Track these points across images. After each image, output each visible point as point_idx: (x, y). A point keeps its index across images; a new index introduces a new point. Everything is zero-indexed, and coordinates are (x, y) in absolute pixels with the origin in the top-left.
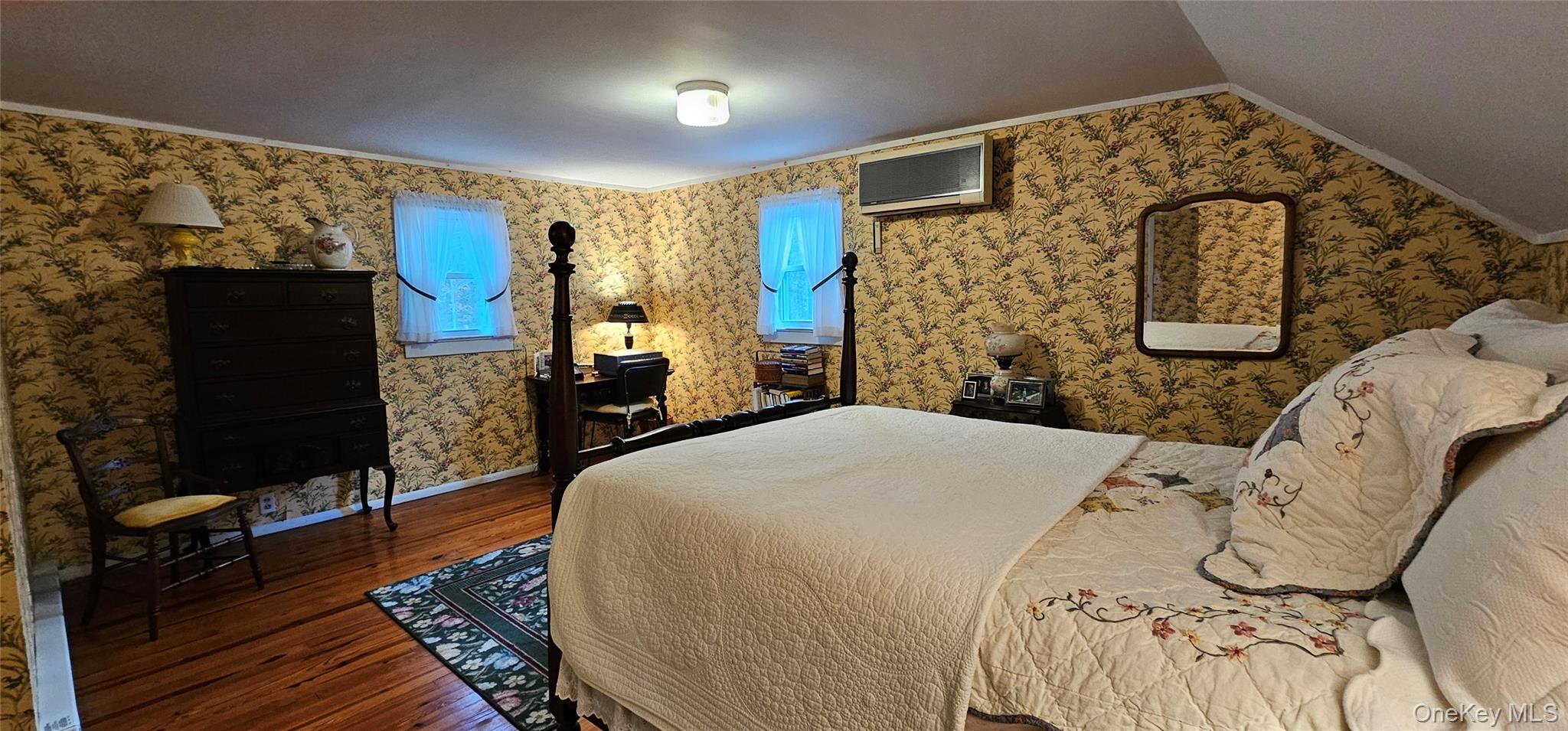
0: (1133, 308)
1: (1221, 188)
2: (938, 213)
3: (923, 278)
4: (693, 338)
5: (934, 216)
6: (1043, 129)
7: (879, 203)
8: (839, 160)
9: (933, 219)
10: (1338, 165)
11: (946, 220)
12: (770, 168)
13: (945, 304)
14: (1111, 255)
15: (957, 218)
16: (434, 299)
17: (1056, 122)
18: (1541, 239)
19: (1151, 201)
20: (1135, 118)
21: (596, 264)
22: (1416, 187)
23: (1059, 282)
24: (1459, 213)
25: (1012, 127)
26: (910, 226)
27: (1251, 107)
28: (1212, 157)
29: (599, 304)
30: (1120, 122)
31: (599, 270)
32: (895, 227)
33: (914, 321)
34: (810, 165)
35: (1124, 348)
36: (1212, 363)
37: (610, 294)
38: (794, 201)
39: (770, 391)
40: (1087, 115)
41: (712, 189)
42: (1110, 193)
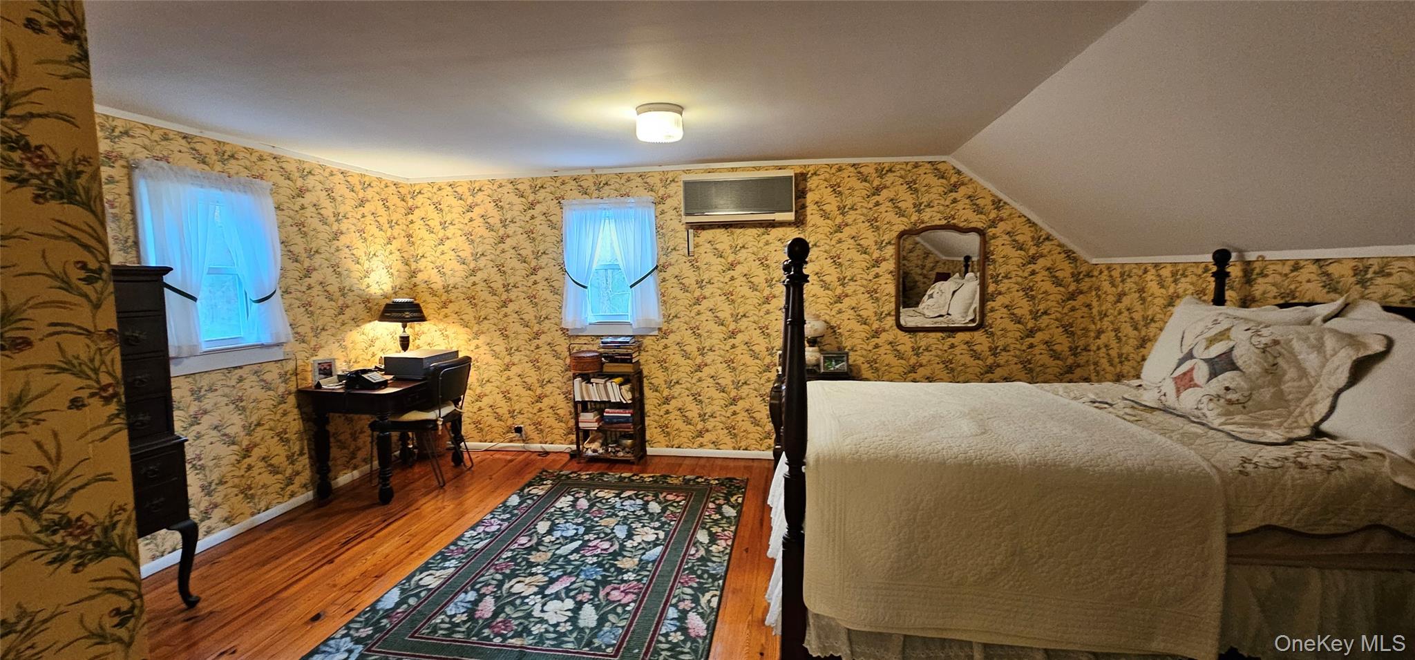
0: (893, 300)
1: (944, 222)
3: (733, 277)
4: (477, 335)
5: (741, 228)
6: (828, 170)
7: (702, 214)
8: (650, 174)
9: (741, 231)
10: (1004, 213)
11: (754, 231)
12: (575, 174)
14: (877, 263)
15: (762, 230)
16: (194, 299)
17: (837, 166)
18: (1094, 261)
19: (902, 228)
20: (890, 170)
21: (363, 259)
22: (1041, 229)
23: (842, 281)
24: (1060, 245)
25: (805, 166)
26: (720, 234)
27: (959, 172)
28: (938, 201)
29: (367, 301)
30: (881, 172)
31: (366, 265)
32: (707, 235)
33: (726, 312)
34: (620, 175)
35: (887, 327)
36: (941, 334)
37: (377, 291)
38: (605, 206)
39: (592, 380)
40: (859, 164)
41: (500, 186)
42: (876, 220)
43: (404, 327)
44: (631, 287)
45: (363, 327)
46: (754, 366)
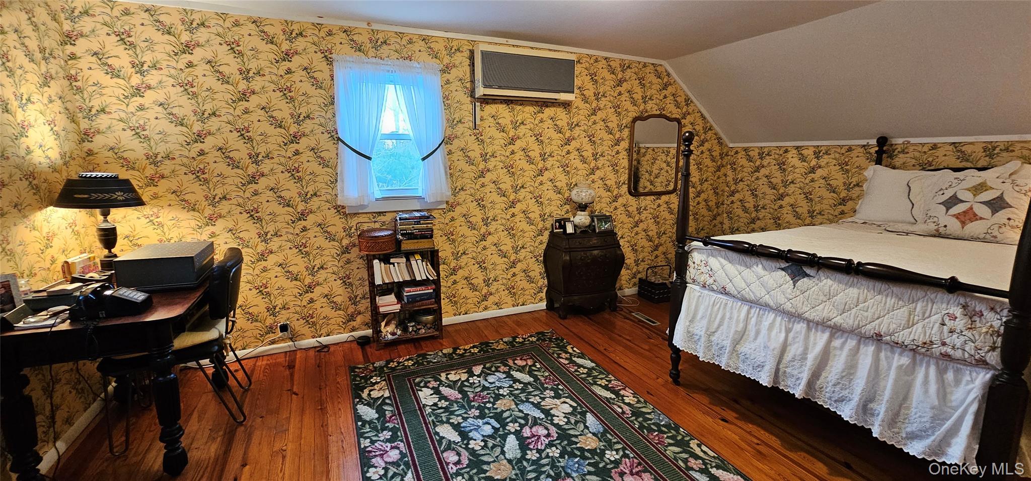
0: (627, 171)
1: (658, 112)
2: (524, 102)
3: (513, 151)
4: (211, 220)
5: (521, 105)
6: (588, 60)
7: (500, 88)
8: (434, 39)
9: (521, 107)
10: (690, 109)
11: (530, 109)
12: (346, 24)
13: (530, 171)
14: (618, 142)
15: (538, 108)
17: (595, 58)
18: (731, 145)
19: (635, 115)
20: (629, 67)
21: (14, 104)
22: (708, 122)
23: (595, 156)
24: (716, 134)
26: (502, 108)
27: (668, 75)
28: (656, 96)
29: (30, 175)
30: (625, 67)
31: (20, 116)
32: (490, 109)
33: (507, 183)
34: (400, 35)
35: (623, 193)
36: (653, 197)
37: (43, 160)
38: (388, 68)
39: (392, 260)
40: (609, 58)
41: (237, 24)
42: (618, 107)
43: (105, 214)
44: (424, 159)
45: (32, 217)
46: (530, 231)
